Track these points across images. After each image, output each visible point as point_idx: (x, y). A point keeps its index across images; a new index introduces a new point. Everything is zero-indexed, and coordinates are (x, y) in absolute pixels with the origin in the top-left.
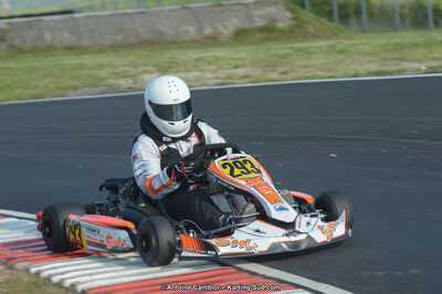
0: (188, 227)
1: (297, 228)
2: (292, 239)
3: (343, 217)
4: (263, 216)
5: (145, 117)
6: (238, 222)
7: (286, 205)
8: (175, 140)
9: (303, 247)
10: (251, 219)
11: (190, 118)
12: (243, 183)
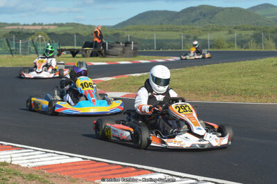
0: (157, 133)
1: (205, 138)
2: (202, 143)
3: (227, 136)
4: (190, 131)
5: (148, 81)
6: (178, 132)
7: (201, 127)
8: (158, 94)
9: (206, 147)
10: (184, 132)
11: (167, 87)
12: (184, 116)
